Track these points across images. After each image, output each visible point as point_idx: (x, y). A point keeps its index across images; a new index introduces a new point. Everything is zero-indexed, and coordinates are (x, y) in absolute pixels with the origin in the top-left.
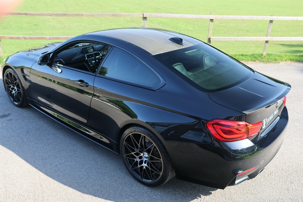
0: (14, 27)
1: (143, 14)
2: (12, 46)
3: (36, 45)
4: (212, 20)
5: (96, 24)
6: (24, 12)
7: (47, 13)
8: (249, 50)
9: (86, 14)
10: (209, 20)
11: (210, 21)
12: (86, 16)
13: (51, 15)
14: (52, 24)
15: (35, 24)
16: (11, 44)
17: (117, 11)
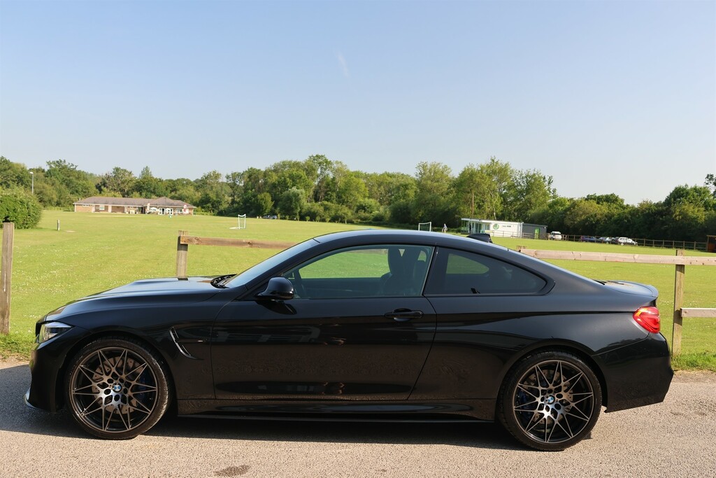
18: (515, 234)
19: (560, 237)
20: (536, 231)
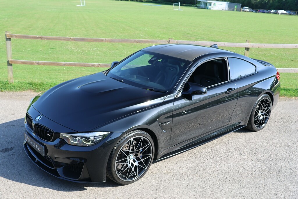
0: (29, 50)
1: (169, 41)
2: (24, 70)
3: (50, 70)
4: (247, 49)
5: (117, 50)
6: (40, 36)
7: (64, 38)
8: (293, 83)
9: (106, 39)
10: (245, 48)
11: (245, 50)
12: (106, 42)
13: (68, 40)
14: (69, 48)
15: (52, 47)
16: (24, 69)
17: (141, 36)
18: (224, 9)
19: (248, 10)
20: (236, 7)
